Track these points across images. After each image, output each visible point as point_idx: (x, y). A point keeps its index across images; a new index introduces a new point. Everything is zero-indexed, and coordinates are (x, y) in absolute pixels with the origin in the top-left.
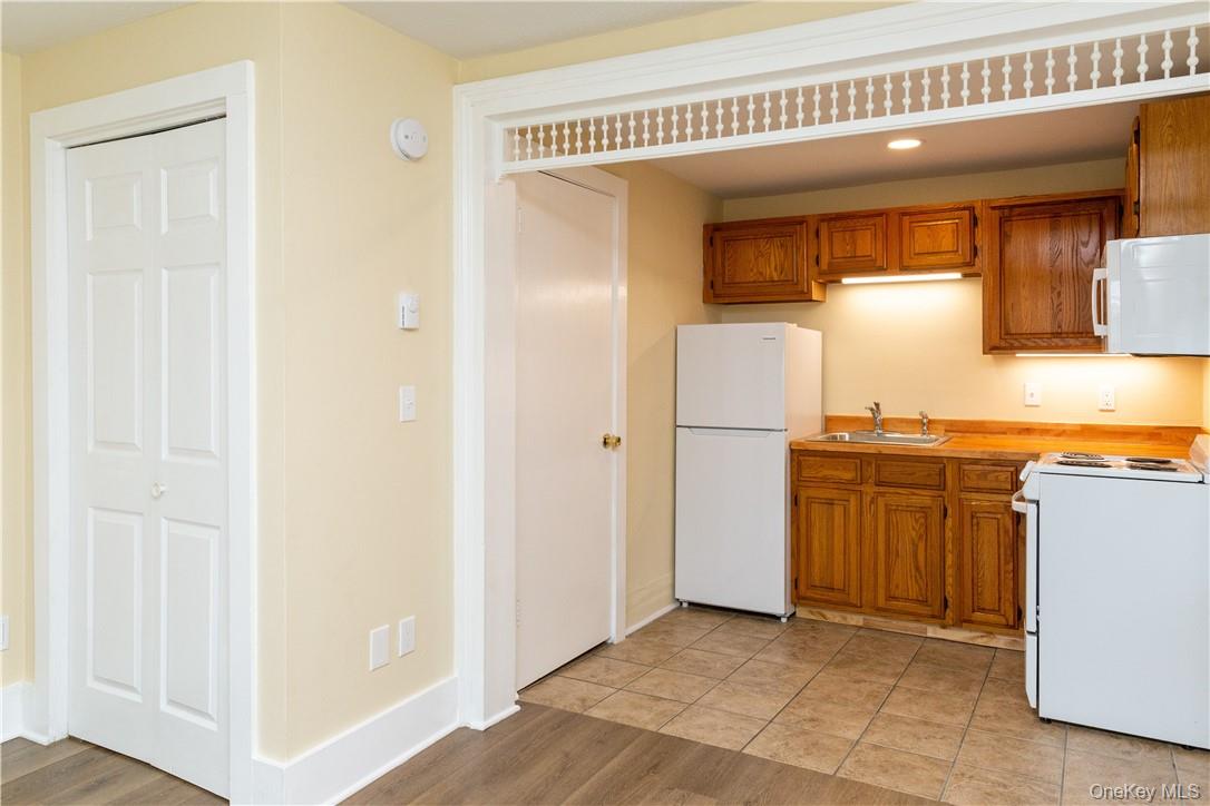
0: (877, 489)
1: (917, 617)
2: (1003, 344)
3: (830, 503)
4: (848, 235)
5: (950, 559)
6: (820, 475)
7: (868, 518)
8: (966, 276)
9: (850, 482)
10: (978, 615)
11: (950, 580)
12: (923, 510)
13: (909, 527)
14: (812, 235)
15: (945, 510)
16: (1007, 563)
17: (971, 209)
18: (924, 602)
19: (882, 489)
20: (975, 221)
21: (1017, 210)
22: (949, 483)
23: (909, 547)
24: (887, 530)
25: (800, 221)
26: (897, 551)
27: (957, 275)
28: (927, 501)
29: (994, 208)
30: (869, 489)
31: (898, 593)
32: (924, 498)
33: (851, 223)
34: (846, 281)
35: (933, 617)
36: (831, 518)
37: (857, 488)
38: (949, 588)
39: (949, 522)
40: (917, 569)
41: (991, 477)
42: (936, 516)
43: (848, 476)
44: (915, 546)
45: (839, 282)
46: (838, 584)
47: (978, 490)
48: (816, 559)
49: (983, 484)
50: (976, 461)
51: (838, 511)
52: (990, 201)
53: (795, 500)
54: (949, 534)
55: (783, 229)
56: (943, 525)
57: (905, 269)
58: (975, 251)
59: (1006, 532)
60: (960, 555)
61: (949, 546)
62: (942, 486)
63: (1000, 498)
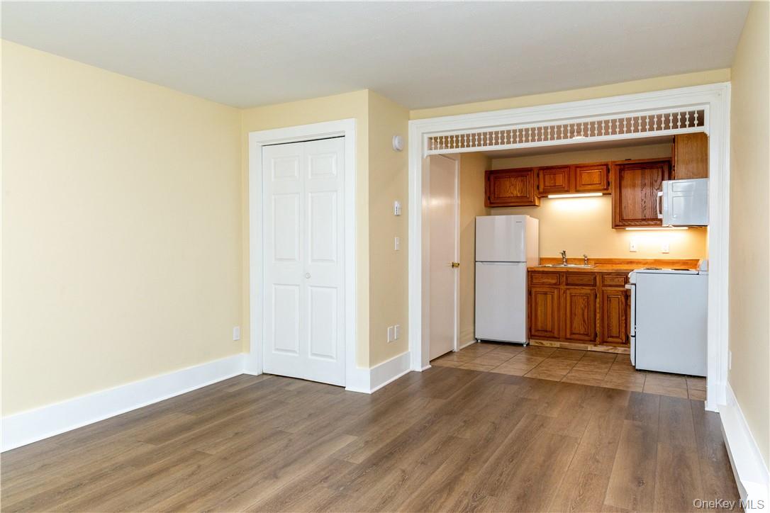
0: (566, 287)
1: (584, 341)
2: (621, 224)
3: (546, 294)
4: (552, 176)
5: (598, 316)
6: (541, 282)
7: (562, 300)
8: (604, 194)
9: (555, 284)
10: (610, 339)
11: (598, 325)
12: (587, 296)
13: (581, 303)
14: (535, 176)
15: (596, 295)
16: (622, 316)
17: (606, 165)
18: (587, 335)
19: (568, 287)
20: (608, 171)
21: (627, 166)
22: (598, 284)
23: (580, 311)
24: (571, 305)
25: (530, 170)
26: (575, 314)
27: (601, 194)
28: (589, 291)
29: (616, 165)
30: (563, 287)
31: (574, 331)
32: (587, 290)
33: (554, 171)
34: (550, 196)
35: (591, 341)
36: (546, 300)
37: (557, 287)
38: (597, 329)
39: (598, 300)
40: (584, 321)
41: (616, 280)
42: (592, 297)
43: (554, 281)
44: (583, 311)
45: (547, 197)
46: (549, 328)
47: (610, 286)
48: (539, 318)
49: (613, 283)
50: (609, 274)
51: (549, 297)
52: (615, 162)
53: (529, 293)
54: (598, 305)
55: (522, 173)
56: (595, 302)
57: (577, 191)
58: (608, 184)
59: (622, 303)
60: (602, 314)
61: (598, 311)
62: (595, 285)
63: (620, 289)
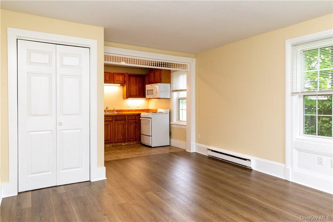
1: (122, 142)
2: (129, 97)
5: (126, 131)
7: (114, 127)
9: (111, 121)
10: (131, 140)
12: (123, 124)
13: (121, 127)
16: (135, 130)
17: (125, 74)
18: (123, 139)
19: (116, 121)
20: (125, 76)
21: (131, 76)
23: (121, 130)
24: (117, 129)
26: (119, 132)
27: (120, 85)
28: (124, 123)
29: (128, 75)
30: (114, 122)
31: (119, 139)
32: (123, 122)
35: (124, 141)
38: (126, 136)
39: (126, 125)
40: (122, 134)
41: (132, 117)
42: (125, 124)
43: (111, 120)
44: (122, 130)
46: (109, 139)
47: (131, 120)
50: (130, 115)
51: (109, 126)
52: (127, 73)
54: (126, 127)
57: (114, 83)
58: (125, 81)
60: (128, 131)
61: (126, 129)
62: (125, 120)
63: (134, 120)
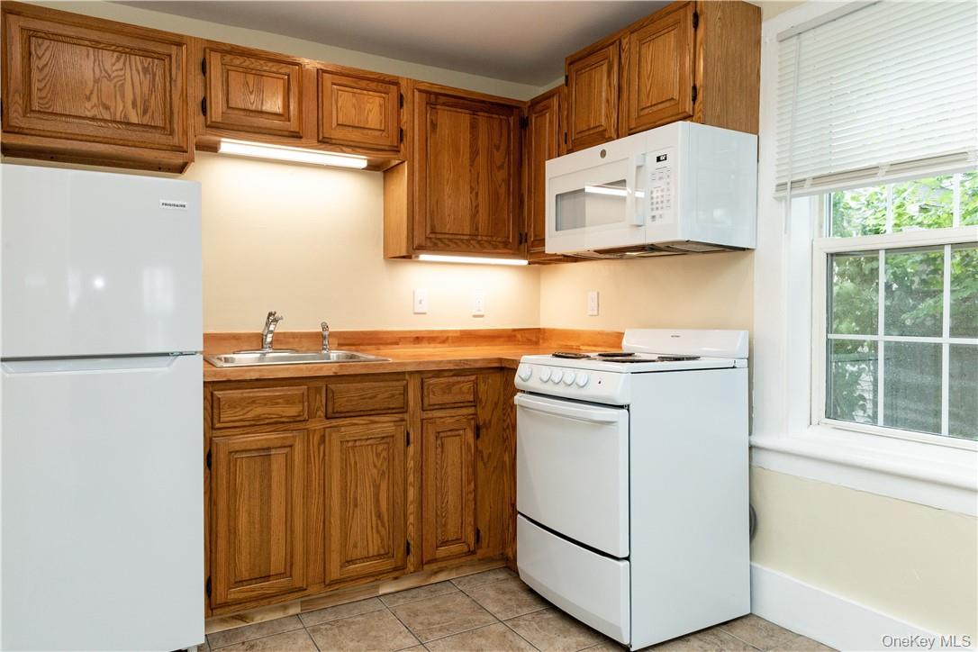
0: (327, 423)
1: (378, 575)
2: (428, 243)
3: (265, 452)
4: (251, 80)
5: (412, 493)
6: (250, 415)
7: (317, 466)
8: (372, 167)
9: (295, 420)
11: (411, 519)
15: (408, 434)
16: (469, 483)
17: (398, 83)
18: (385, 555)
19: (334, 422)
20: (401, 101)
21: (442, 99)
22: (411, 403)
23: (369, 491)
24: (344, 475)
25: (176, 42)
26: (356, 499)
27: (360, 162)
28: (390, 429)
29: (420, 91)
30: (317, 425)
32: (385, 425)
33: (256, 64)
34: (228, 145)
35: (395, 569)
36: (266, 474)
37: (301, 426)
38: (411, 530)
39: (411, 449)
40: (379, 516)
41: (455, 389)
42: (401, 444)
43: (292, 411)
44: (377, 487)
45: (213, 148)
46: (276, 566)
47: (442, 407)
49: (448, 399)
50: (438, 373)
51: (278, 463)
52: (415, 82)
53: (211, 459)
54: (411, 464)
56: (405, 454)
57: (325, 140)
58: (401, 135)
60: (421, 485)
61: (411, 479)
62: (403, 409)
63: (465, 411)
